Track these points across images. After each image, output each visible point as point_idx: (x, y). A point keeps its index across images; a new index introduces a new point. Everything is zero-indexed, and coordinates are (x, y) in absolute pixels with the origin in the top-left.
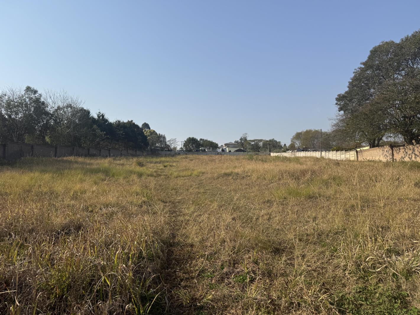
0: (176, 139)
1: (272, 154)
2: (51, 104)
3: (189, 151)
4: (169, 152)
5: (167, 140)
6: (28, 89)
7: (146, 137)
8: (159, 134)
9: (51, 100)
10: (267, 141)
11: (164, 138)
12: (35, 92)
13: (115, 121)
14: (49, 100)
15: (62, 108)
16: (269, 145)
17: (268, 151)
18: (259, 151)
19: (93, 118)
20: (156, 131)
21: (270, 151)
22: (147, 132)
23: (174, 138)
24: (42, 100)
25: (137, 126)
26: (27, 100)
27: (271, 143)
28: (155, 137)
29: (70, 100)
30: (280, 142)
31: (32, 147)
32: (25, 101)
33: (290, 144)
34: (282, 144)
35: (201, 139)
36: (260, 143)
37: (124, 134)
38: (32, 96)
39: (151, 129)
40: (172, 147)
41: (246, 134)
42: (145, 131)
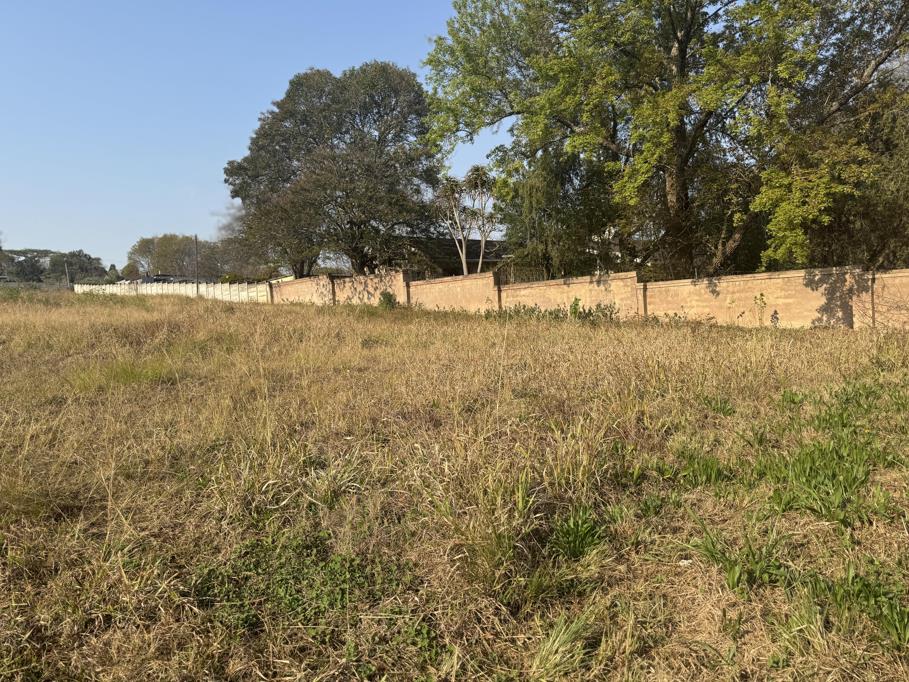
1: (79, 289)
10: (64, 255)
16: (70, 264)
17: (66, 281)
18: (40, 281)
21: (72, 281)
27: (74, 260)
30: (98, 260)
33: (126, 264)
36: (42, 260)
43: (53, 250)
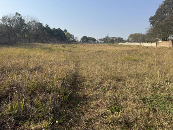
0: (78, 37)
1: (119, 44)
3: (84, 42)
4: (75, 42)
5: (75, 37)
6: (17, 13)
7: (65, 35)
8: (71, 34)
9: (26, 19)
10: (117, 38)
11: (73, 36)
12: (20, 15)
13: (53, 28)
15: (31, 22)
16: (118, 39)
19: (44, 27)
21: (118, 42)
24: (23, 18)
25: (62, 31)
26: (17, 18)
28: (69, 35)
29: (34, 19)
30: (123, 38)
31: (20, 38)
33: (127, 39)
34: (124, 39)
35: (89, 37)
37: (57, 34)
38: (19, 17)
39: (68, 32)
40: (77, 40)
41: (108, 35)
42: (65, 33)
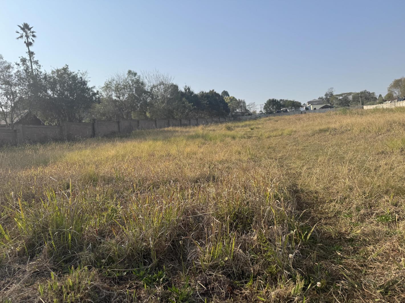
0: (254, 103)
1: (365, 107)
2: (147, 83)
3: (270, 113)
4: (250, 116)
5: (247, 104)
6: (130, 72)
7: (227, 104)
8: (239, 100)
9: (147, 80)
10: (358, 94)
11: (244, 103)
12: (135, 74)
13: (199, 93)
14: (145, 80)
15: (156, 86)
16: (361, 97)
17: (360, 105)
18: (349, 106)
19: (182, 92)
20: (235, 97)
21: (363, 104)
22: (227, 100)
23: (253, 102)
24: (141, 81)
25: (218, 95)
26: (130, 82)
27: (363, 95)
28: (235, 103)
29: (162, 78)
30: (373, 93)
31: (138, 122)
32: (129, 83)
33: (387, 93)
34: (377, 95)
35: (281, 100)
36: (349, 97)
37: (208, 103)
38: (133, 78)
39: (230, 96)
40: (251, 111)
41: (331, 88)
42: (225, 98)
43: (353, 92)
